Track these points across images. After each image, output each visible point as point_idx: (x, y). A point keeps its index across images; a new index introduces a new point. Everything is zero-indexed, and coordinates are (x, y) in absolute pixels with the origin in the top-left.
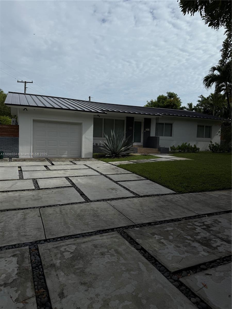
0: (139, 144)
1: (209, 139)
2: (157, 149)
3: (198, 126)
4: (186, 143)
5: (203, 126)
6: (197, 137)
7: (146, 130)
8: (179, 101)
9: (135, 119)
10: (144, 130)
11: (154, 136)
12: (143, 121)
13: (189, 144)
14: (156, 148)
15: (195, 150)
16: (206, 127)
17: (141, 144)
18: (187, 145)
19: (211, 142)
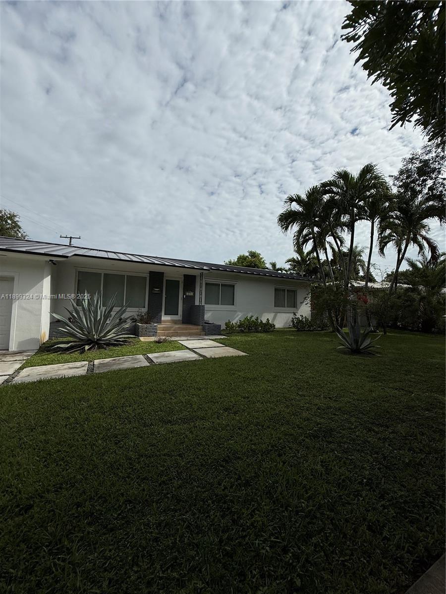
0: (175, 317)
1: (292, 309)
2: (200, 327)
3: (276, 290)
4: (252, 317)
5: (284, 290)
6: (275, 306)
7: (187, 294)
8: (263, 261)
9: (164, 275)
10: (184, 294)
11: (198, 304)
12: (181, 280)
13: (257, 318)
14: (199, 325)
15: (268, 328)
16: (287, 290)
17: (179, 317)
18: (253, 319)
19: (295, 314)
